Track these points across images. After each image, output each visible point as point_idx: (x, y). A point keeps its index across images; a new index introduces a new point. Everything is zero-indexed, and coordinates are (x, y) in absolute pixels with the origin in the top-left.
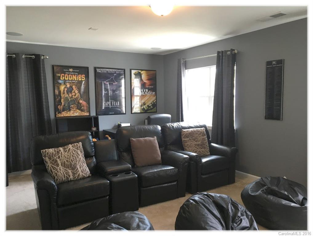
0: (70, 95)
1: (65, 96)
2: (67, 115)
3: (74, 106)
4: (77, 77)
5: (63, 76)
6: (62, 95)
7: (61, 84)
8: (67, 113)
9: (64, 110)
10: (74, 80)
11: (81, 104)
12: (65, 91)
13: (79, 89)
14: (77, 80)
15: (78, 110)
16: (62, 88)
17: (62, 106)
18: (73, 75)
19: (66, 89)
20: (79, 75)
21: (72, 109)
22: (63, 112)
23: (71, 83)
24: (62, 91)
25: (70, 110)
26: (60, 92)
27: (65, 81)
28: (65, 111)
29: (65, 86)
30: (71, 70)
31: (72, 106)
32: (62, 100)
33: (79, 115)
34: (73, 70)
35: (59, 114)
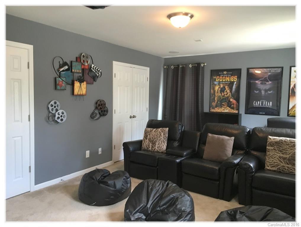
0: (223, 94)
1: (218, 95)
2: (219, 111)
3: (225, 104)
4: (229, 78)
5: (218, 78)
6: (216, 94)
7: (216, 85)
8: (219, 109)
9: (216, 106)
10: (227, 81)
11: (231, 102)
12: (219, 91)
13: (231, 89)
14: (230, 81)
15: (228, 107)
16: (217, 88)
17: (215, 103)
18: (227, 77)
19: (220, 89)
20: (232, 77)
21: (223, 106)
22: (216, 108)
23: (224, 84)
24: (216, 91)
25: (221, 107)
26: (214, 91)
27: (219, 82)
28: (218, 108)
29: (219, 86)
30: (225, 73)
31: (224, 103)
32: (216, 98)
33: (229, 112)
34: (227, 72)
35: (212, 109)
